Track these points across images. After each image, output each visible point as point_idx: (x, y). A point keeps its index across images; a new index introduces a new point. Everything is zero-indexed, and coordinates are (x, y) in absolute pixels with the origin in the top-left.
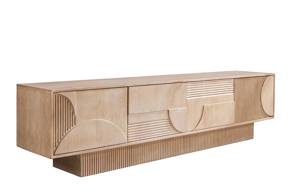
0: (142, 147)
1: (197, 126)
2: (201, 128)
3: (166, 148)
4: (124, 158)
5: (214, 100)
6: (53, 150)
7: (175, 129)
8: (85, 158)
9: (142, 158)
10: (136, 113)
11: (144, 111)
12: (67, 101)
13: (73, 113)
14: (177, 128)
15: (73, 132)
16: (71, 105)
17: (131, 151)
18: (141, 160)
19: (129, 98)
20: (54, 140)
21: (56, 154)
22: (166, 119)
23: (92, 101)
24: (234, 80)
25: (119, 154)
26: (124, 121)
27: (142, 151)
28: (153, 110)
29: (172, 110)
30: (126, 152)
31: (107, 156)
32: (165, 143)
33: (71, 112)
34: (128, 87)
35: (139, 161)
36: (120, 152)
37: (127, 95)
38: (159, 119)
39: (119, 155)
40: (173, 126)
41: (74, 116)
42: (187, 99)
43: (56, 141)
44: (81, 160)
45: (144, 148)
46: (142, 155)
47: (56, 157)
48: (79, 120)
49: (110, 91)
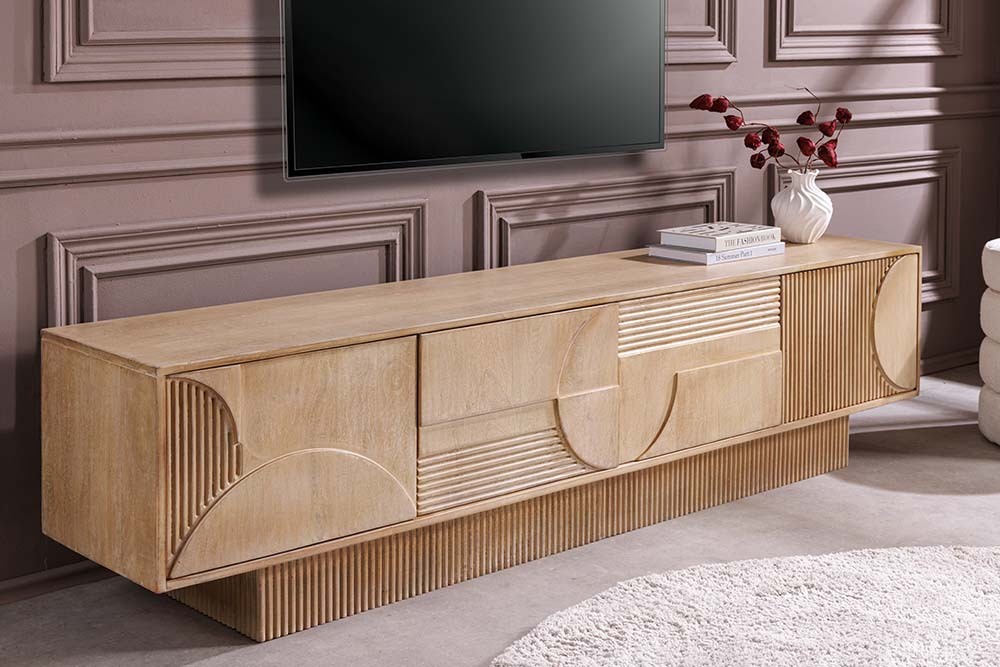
0: (466, 526)
1: (653, 442)
2: (669, 450)
3: (547, 521)
4: (407, 568)
5: (713, 352)
6: (166, 562)
7: (578, 459)
8: (274, 579)
9: (466, 563)
10: (445, 416)
11: (474, 411)
12: (213, 400)
13: (233, 434)
14: (585, 457)
15: (235, 499)
16: (225, 409)
17: (430, 543)
18: (463, 567)
19: (423, 371)
20: (170, 530)
21: (173, 576)
22: (549, 430)
23: (298, 390)
24: (781, 280)
25: (387, 554)
26: (405, 448)
27: (466, 539)
28: (503, 404)
29: (570, 398)
30: (414, 546)
31: (348, 563)
32: (544, 506)
33: (226, 432)
34: (418, 336)
35: (456, 571)
36: (391, 549)
37: (415, 363)
38: (523, 432)
39: (387, 559)
40: (572, 450)
41: (235, 447)
42: (621, 355)
43: (173, 532)
44: (260, 585)
45: (472, 530)
46: (466, 552)
47: (174, 585)
48: (252, 457)
49: (358, 352)
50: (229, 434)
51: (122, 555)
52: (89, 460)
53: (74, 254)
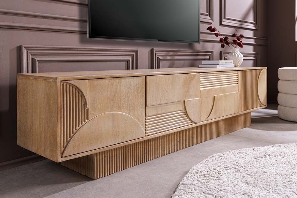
0: (159, 140)
1: (209, 115)
2: (213, 118)
3: (181, 139)
4: (142, 153)
5: (223, 90)
6: (61, 151)
7: (190, 120)
8: (99, 157)
9: (159, 152)
10: (154, 104)
11: (162, 102)
12: (78, 92)
13: (85, 105)
14: (192, 119)
15: (86, 128)
16: (83, 95)
17: (149, 145)
18: (158, 153)
19: (147, 88)
20: (62, 139)
21: (64, 156)
22: (182, 110)
23: (108, 91)
24: (238, 72)
25: (136, 149)
26: (142, 113)
27: (159, 144)
28: (170, 101)
29: (188, 101)
30: (144, 146)
31: (124, 152)
32: (180, 134)
33: (83, 104)
34: (146, 76)
35: (156, 155)
36: (137, 147)
37: (144, 85)
38: (176, 110)
39: (136, 151)
40: (188, 117)
41: (86, 109)
42: (201, 89)
43: (64, 140)
44: (95, 160)
45: (160, 141)
46: (159, 148)
47: (64, 159)
48: (92, 113)
49: (127, 79)
50: (84, 105)
51: (44, 149)
52: (33, 116)
53: (30, 53)
